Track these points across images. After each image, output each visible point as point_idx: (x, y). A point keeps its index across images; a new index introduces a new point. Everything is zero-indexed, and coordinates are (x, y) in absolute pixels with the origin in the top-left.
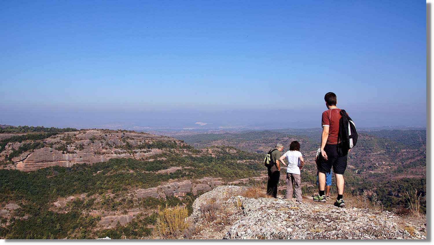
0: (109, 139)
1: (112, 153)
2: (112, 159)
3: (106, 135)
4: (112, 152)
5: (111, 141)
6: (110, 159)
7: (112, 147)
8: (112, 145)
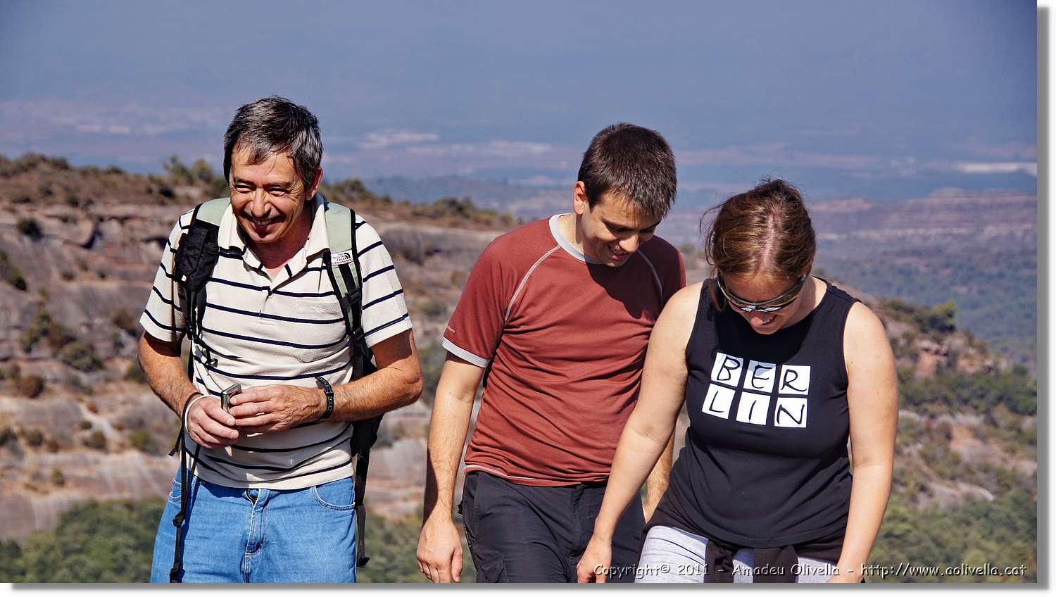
0: (69, 277)
1: (99, 443)
2: (94, 505)
3: (31, 230)
4: (102, 422)
5: (89, 301)
6: (72, 515)
7: (97, 365)
8: (103, 349)
